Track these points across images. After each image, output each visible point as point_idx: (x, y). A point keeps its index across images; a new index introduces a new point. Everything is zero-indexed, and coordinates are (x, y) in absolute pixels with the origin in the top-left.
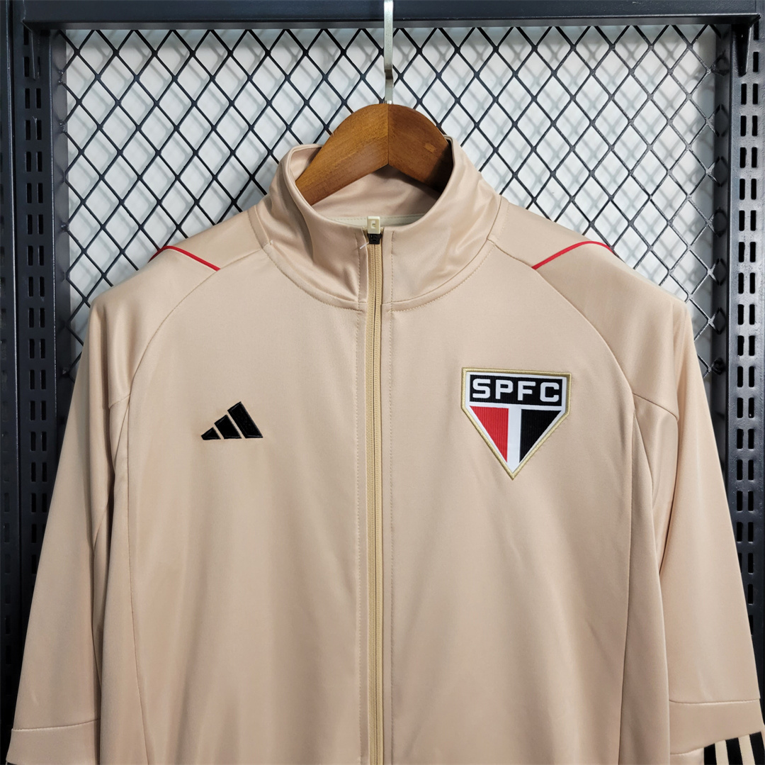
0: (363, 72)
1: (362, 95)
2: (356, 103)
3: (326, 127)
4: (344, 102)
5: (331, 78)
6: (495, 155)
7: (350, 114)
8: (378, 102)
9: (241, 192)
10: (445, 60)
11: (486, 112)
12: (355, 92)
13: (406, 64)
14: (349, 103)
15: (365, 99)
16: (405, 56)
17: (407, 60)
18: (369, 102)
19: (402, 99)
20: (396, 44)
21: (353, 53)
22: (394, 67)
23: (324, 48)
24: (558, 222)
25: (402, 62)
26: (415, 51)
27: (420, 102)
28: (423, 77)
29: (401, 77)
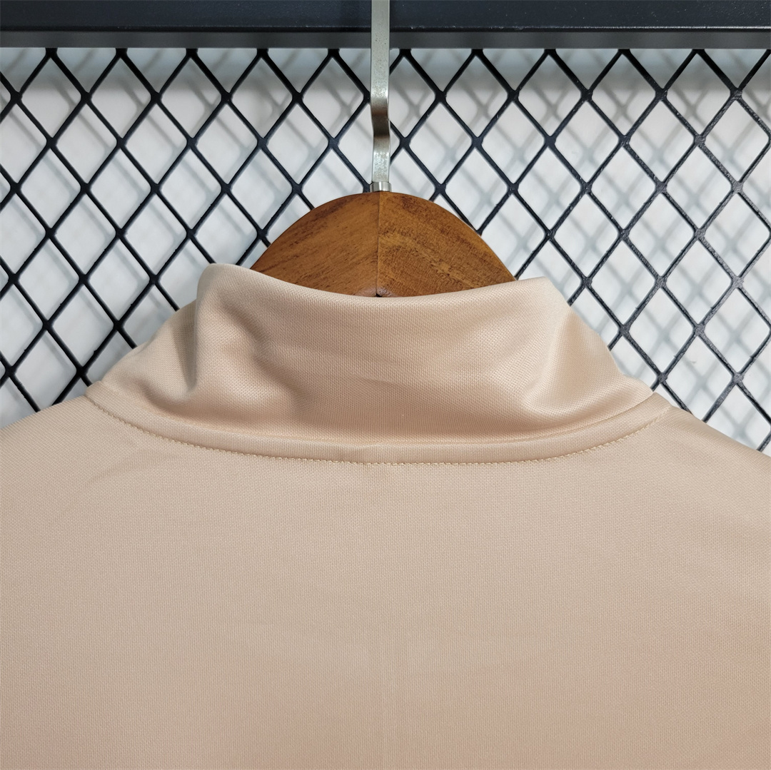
0: (334, 135)
1: (331, 176)
2: (321, 191)
3: (261, 234)
4: (297, 189)
5: (272, 145)
6: (586, 291)
7: (308, 210)
8: (360, 190)
9: (96, 353)
10: (487, 115)
11: (567, 213)
12: (318, 170)
13: (415, 121)
14: (306, 190)
15: (338, 184)
16: (413, 107)
17: (417, 114)
18: (345, 190)
19: (406, 183)
20: (395, 85)
21: (316, 100)
22: (393, 126)
23: (263, 91)
24: (711, 422)
25: (408, 118)
26: (431, 97)
27: (440, 189)
28: (445, 146)
29: (405, 143)
